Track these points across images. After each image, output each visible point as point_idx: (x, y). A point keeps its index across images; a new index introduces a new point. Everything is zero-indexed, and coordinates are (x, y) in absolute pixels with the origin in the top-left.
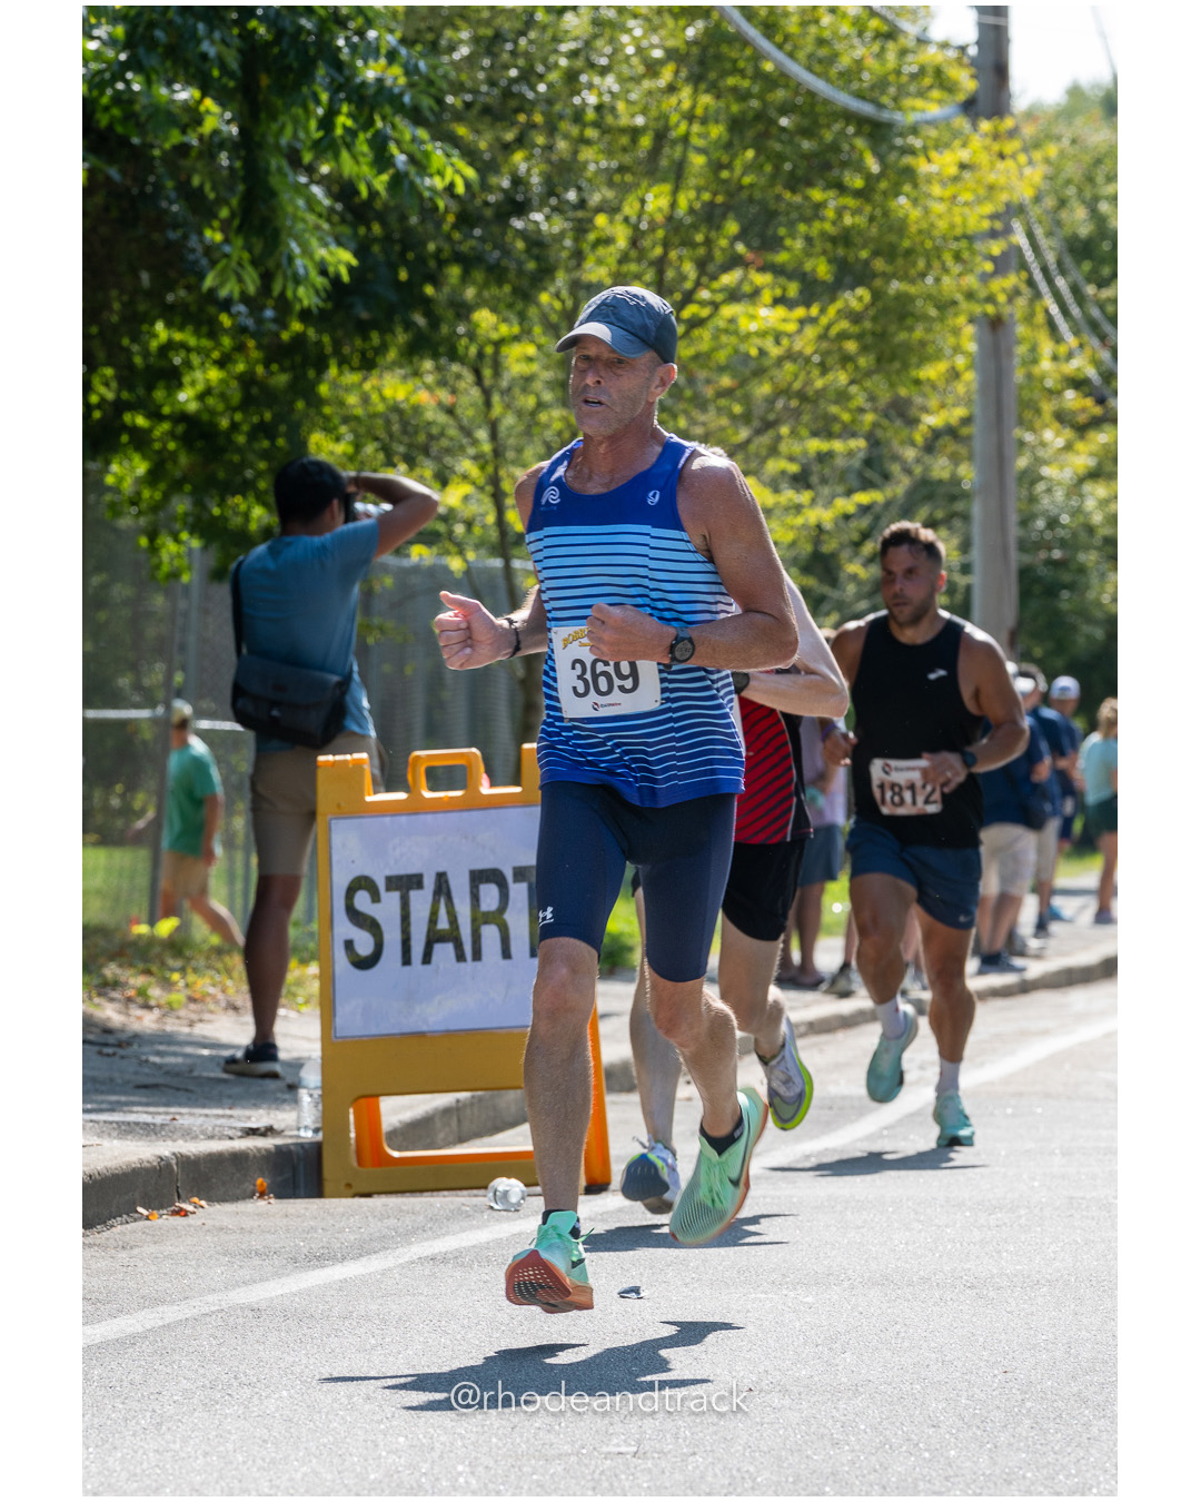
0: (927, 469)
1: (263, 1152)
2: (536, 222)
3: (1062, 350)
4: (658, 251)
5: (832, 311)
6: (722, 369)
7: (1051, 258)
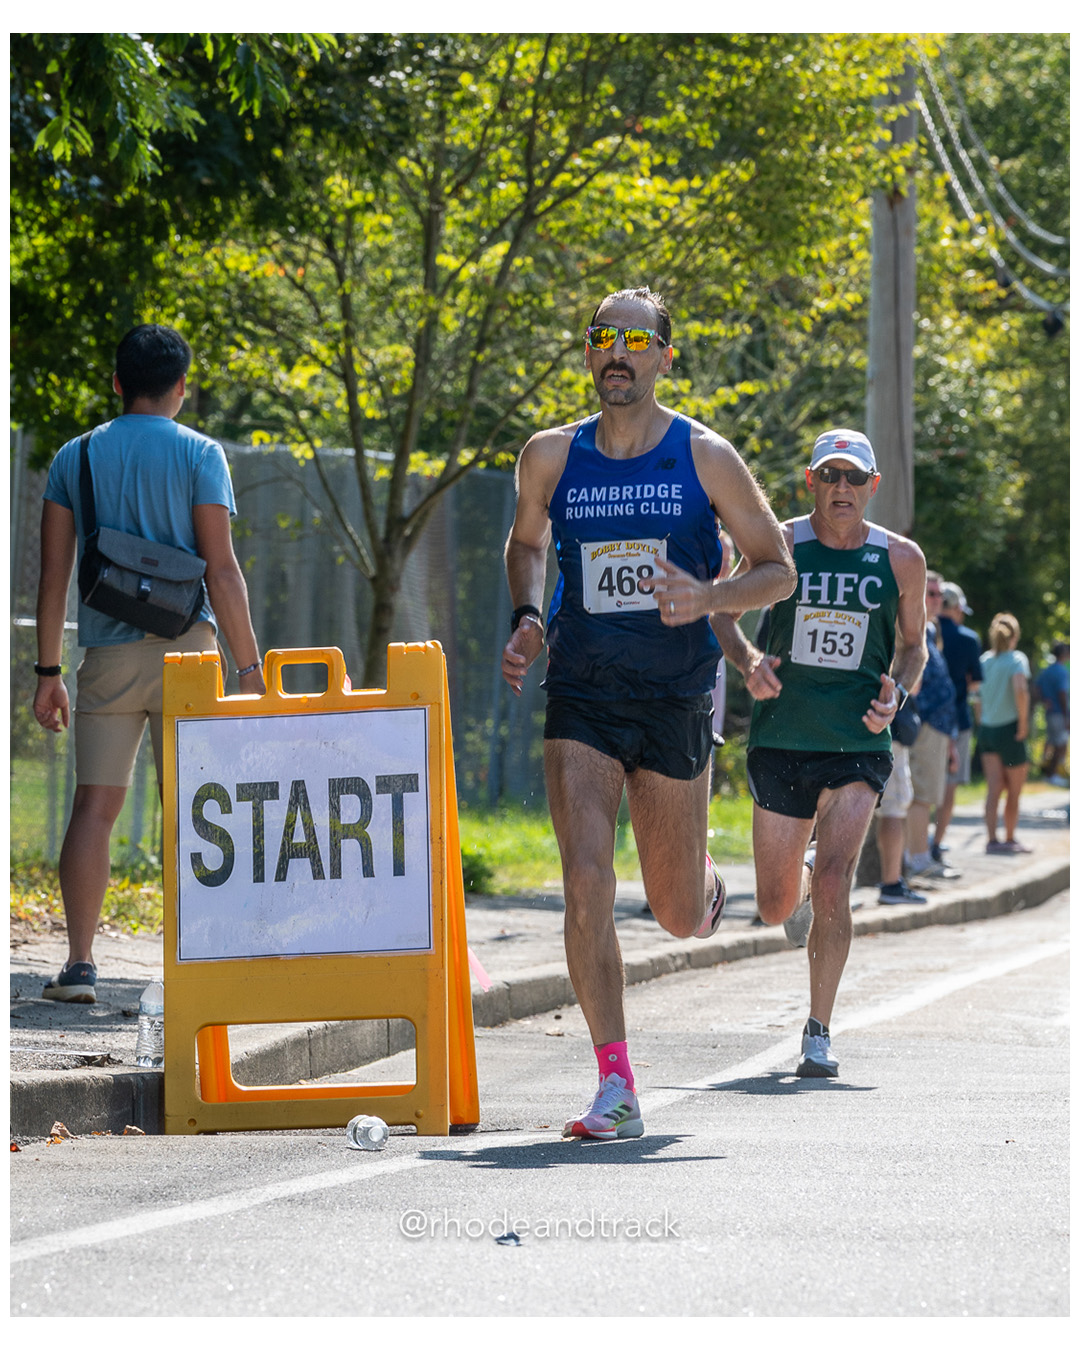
0: (816, 357)
1: (101, 1083)
2: (396, 80)
3: (964, 226)
4: (528, 113)
5: (716, 182)
6: (595, 245)
7: (953, 127)
